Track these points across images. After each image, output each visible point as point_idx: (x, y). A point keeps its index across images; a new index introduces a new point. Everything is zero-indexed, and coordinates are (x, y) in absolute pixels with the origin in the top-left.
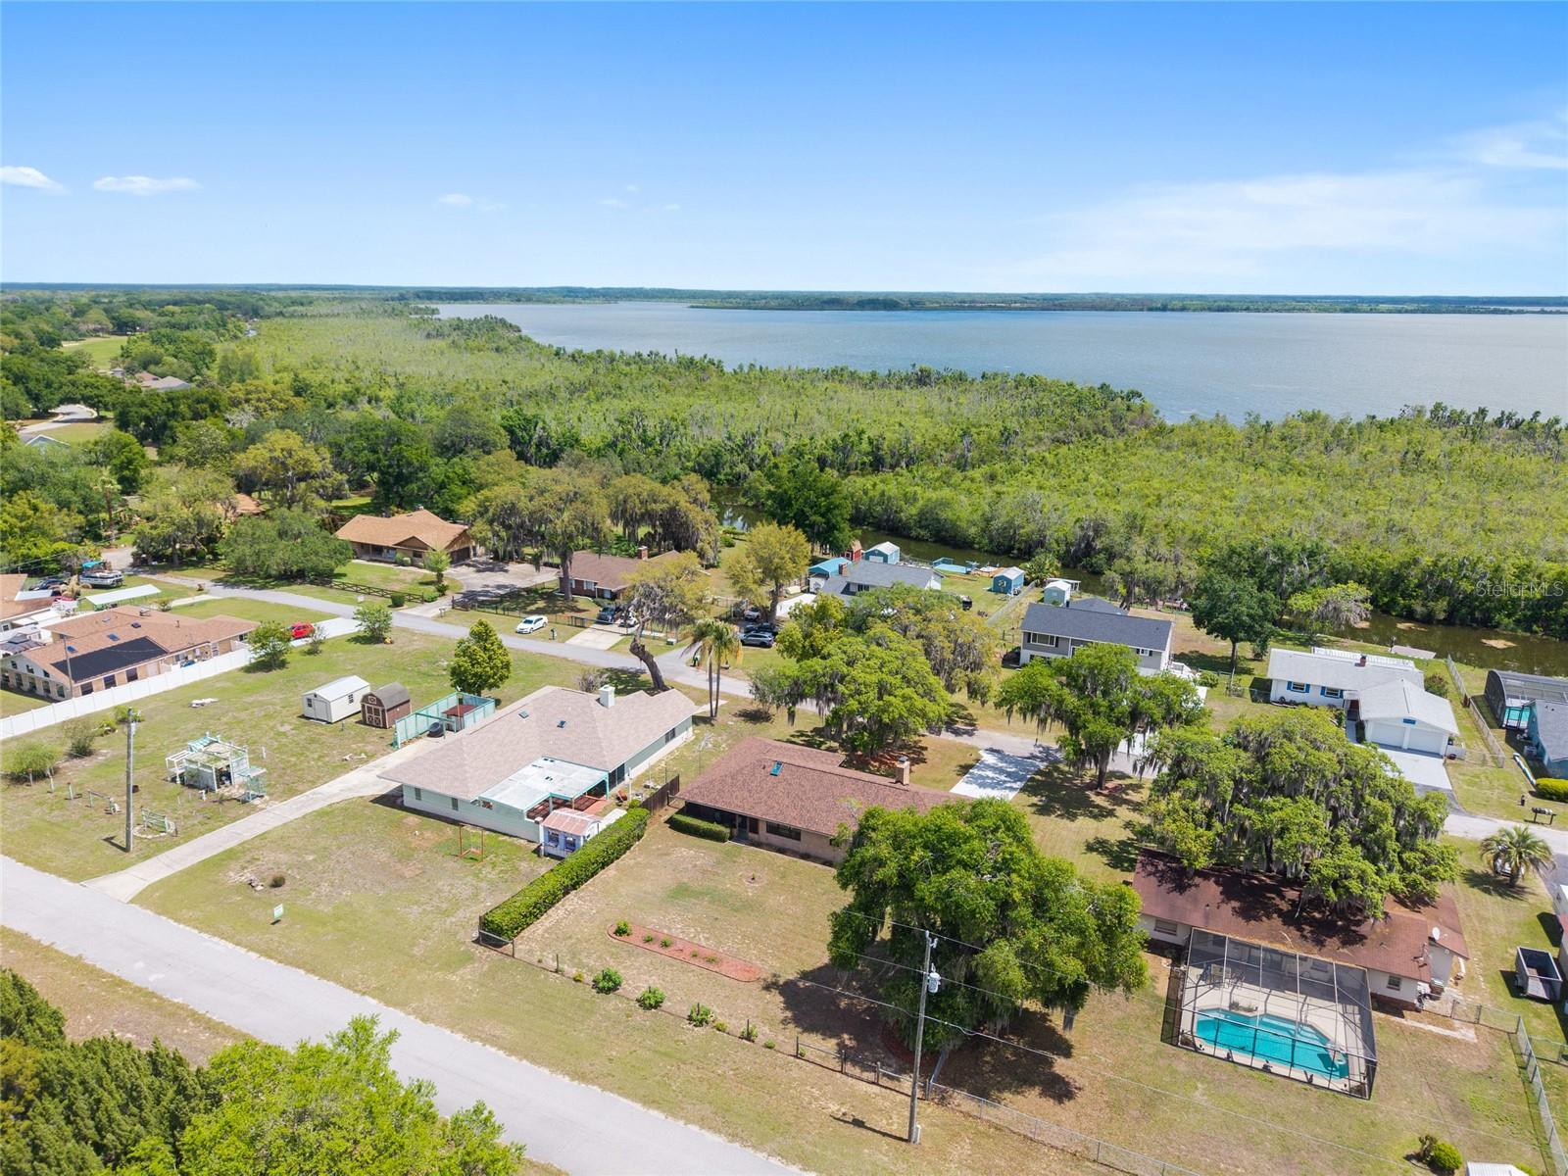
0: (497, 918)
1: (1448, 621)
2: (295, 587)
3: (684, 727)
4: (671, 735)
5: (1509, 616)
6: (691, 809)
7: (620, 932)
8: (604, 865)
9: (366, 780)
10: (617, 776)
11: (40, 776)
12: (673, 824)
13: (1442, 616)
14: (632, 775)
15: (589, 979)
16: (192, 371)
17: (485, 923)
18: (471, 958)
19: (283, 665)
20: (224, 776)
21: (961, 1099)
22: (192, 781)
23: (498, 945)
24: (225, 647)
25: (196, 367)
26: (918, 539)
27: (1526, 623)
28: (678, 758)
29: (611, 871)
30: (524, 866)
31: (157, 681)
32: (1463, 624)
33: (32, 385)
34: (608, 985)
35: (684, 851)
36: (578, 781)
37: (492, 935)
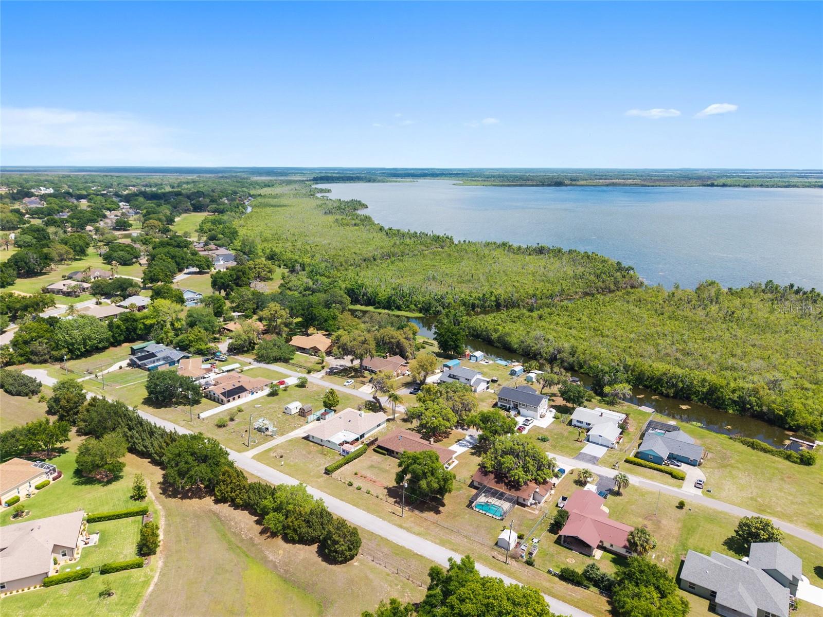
0: (328, 468)
1: (675, 397)
2: (278, 363)
3: (383, 423)
4: (379, 425)
5: (696, 397)
6: (379, 447)
7: (356, 474)
8: (355, 459)
9: (300, 432)
10: (362, 436)
11: (224, 426)
12: (374, 450)
13: (672, 395)
14: (366, 436)
15: (347, 483)
16: (230, 242)
17: (326, 469)
18: (323, 477)
19: (277, 394)
20: (267, 429)
21: (417, 512)
22: (260, 430)
23: (328, 474)
24: (262, 389)
25: (231, 240)
26: (497, 347)
27: (701, 400)
28: (380, 432)
29: (356, 460)
30: (336, 457)
31: (245, 399)
32: (681, 398)
33: (177, 259)
34: (351, 484)
35: (375, 457)
36: (351, 437)
37: (327, 472)
